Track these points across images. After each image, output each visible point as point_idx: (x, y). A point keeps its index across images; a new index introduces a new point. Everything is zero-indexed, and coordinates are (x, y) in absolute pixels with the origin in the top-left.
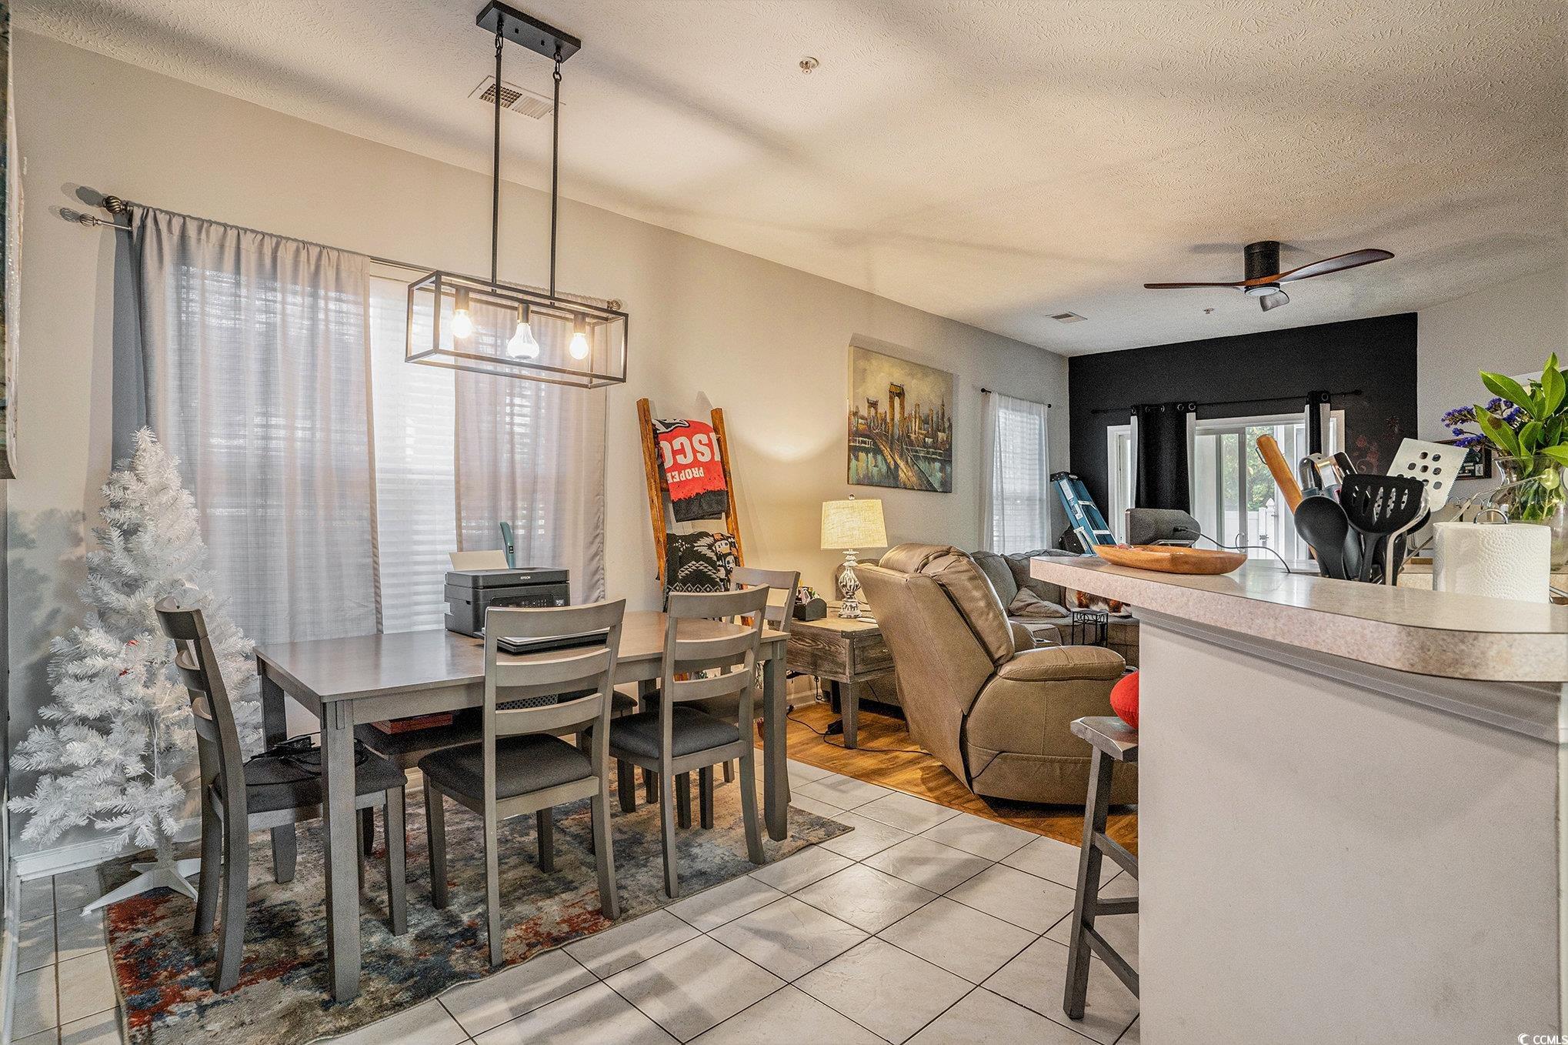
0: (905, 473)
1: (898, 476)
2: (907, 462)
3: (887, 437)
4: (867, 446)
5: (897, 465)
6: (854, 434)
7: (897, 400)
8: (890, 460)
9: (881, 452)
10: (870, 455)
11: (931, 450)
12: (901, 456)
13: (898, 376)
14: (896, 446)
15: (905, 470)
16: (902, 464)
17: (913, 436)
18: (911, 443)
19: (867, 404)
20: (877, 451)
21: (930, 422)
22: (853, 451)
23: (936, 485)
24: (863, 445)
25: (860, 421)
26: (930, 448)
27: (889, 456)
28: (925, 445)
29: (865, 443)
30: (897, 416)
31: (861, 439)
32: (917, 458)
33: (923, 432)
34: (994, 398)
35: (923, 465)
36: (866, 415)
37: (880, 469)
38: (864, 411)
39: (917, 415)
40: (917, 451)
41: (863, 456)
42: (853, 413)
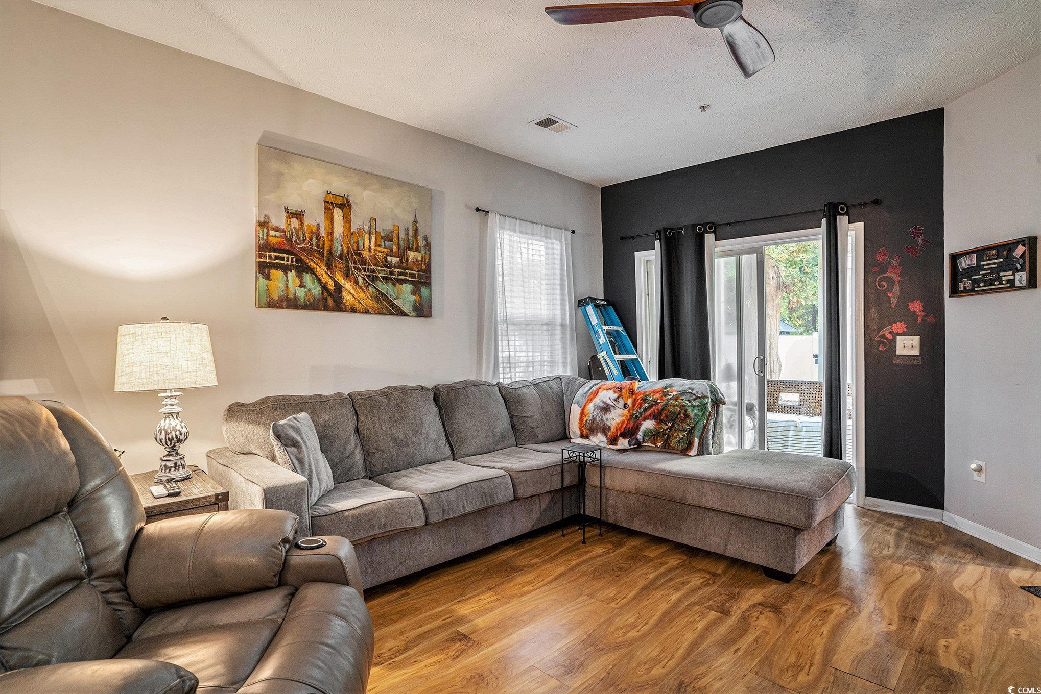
0: (350, 293)
1: (341, 298)
2: (357, 283)
3: (322, 254)
4: (285, 263)
5: (339, 288)
6: (264, 247)
7: (338, 214)
8: (325, 279)
9: (312, 271)
10: (292, 275)
11: (396, 270)
12: (347, 275)
13: (340, 186)
14: (338, 264)
15: (353, 292)
16: (347, 285)
17: (366, 254)
18: (364, 262)
19: (284, 214)
20: (302, 268)
21: (395, 239)
22: (264, 269)
23: (407, 309)
24: (277, 261)
25: (272, 233)
26: (395, 267)
27: (325, 275)
28: (386, 264)
29: (282, 259)
30: (339, 229)
31: (273, 254)
32: (374, 279)
33: (382, 249)
34: (494, 219)
35: (384, 287)
36: (283, 226)
37: (310, 290)
38: (279, 220)
39: (374, 231)
40: (373, 271)
41: (277, 274)
42: (263, 224)
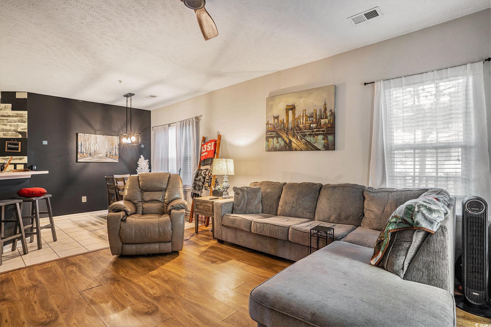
1: (291, 145)
2: (297, 138)
3: (285, 130)
4: (273, 135)
5: (290, 141)
6: (268, 131)
7: (290, 112)
8: (286, 139)
9: (281, 137)
10: (275, 139)
11: (315, 130)
12: (293, 136)
13: (290, 101)
14: (290, 132)
15: (296, 142)
16: (294, 140)
17: (301, 126)
18: (300, 129)
19: (273, 118)
20: (278, 136)
21: (314, 115)
24: (271, 135)
25: (269, 126)
26: (314, 129)
27: (286, 138)
28: (310, 128)
29: (272, 134)
30: (291, 119)
31: (270, 133)
32: (305, 135)
33: (308, 122)
35: (308, 139)
36: (273, 123)
37: (280, 144)
38: (272, 122)
39: (305, 115)
40: (304, 132)
41: (271, 140)
42: (267, 124)
